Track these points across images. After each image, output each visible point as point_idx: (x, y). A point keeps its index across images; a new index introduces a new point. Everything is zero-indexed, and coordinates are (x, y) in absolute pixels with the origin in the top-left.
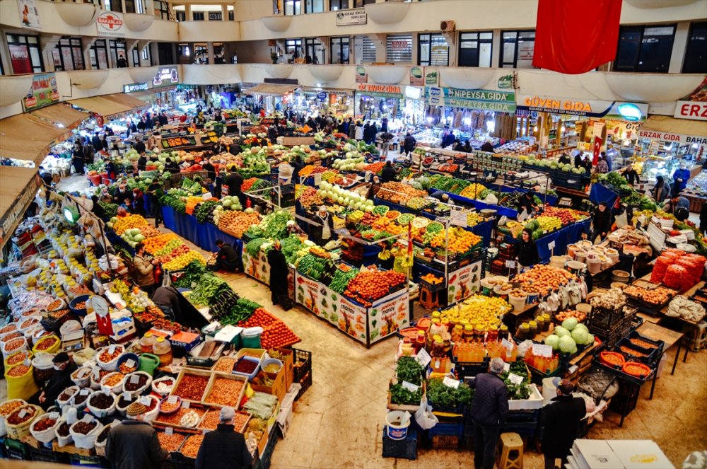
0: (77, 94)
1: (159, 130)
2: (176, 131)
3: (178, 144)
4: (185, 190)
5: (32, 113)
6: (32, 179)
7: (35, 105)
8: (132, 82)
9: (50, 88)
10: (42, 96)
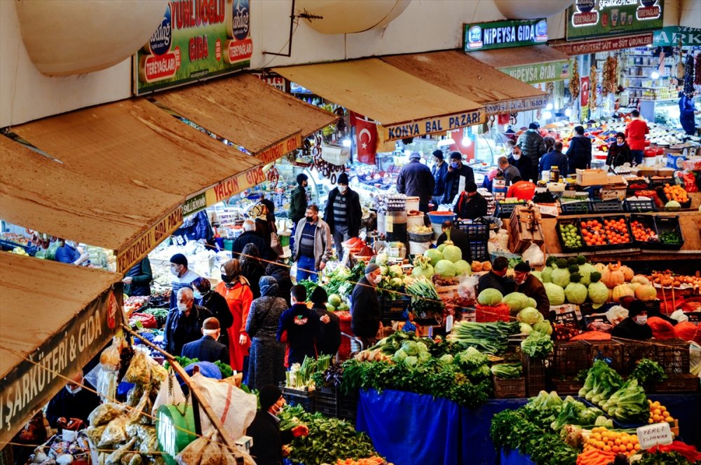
0: (309, 47)
1: (560, 186)
2: (621, 194)
3: (615, 239)
4: (588, 404)
5: (159, 101)
6: (93, 303)
7: (173, 77)
8: (496, 15)
9: (227, 24)
10: (197, 48)
